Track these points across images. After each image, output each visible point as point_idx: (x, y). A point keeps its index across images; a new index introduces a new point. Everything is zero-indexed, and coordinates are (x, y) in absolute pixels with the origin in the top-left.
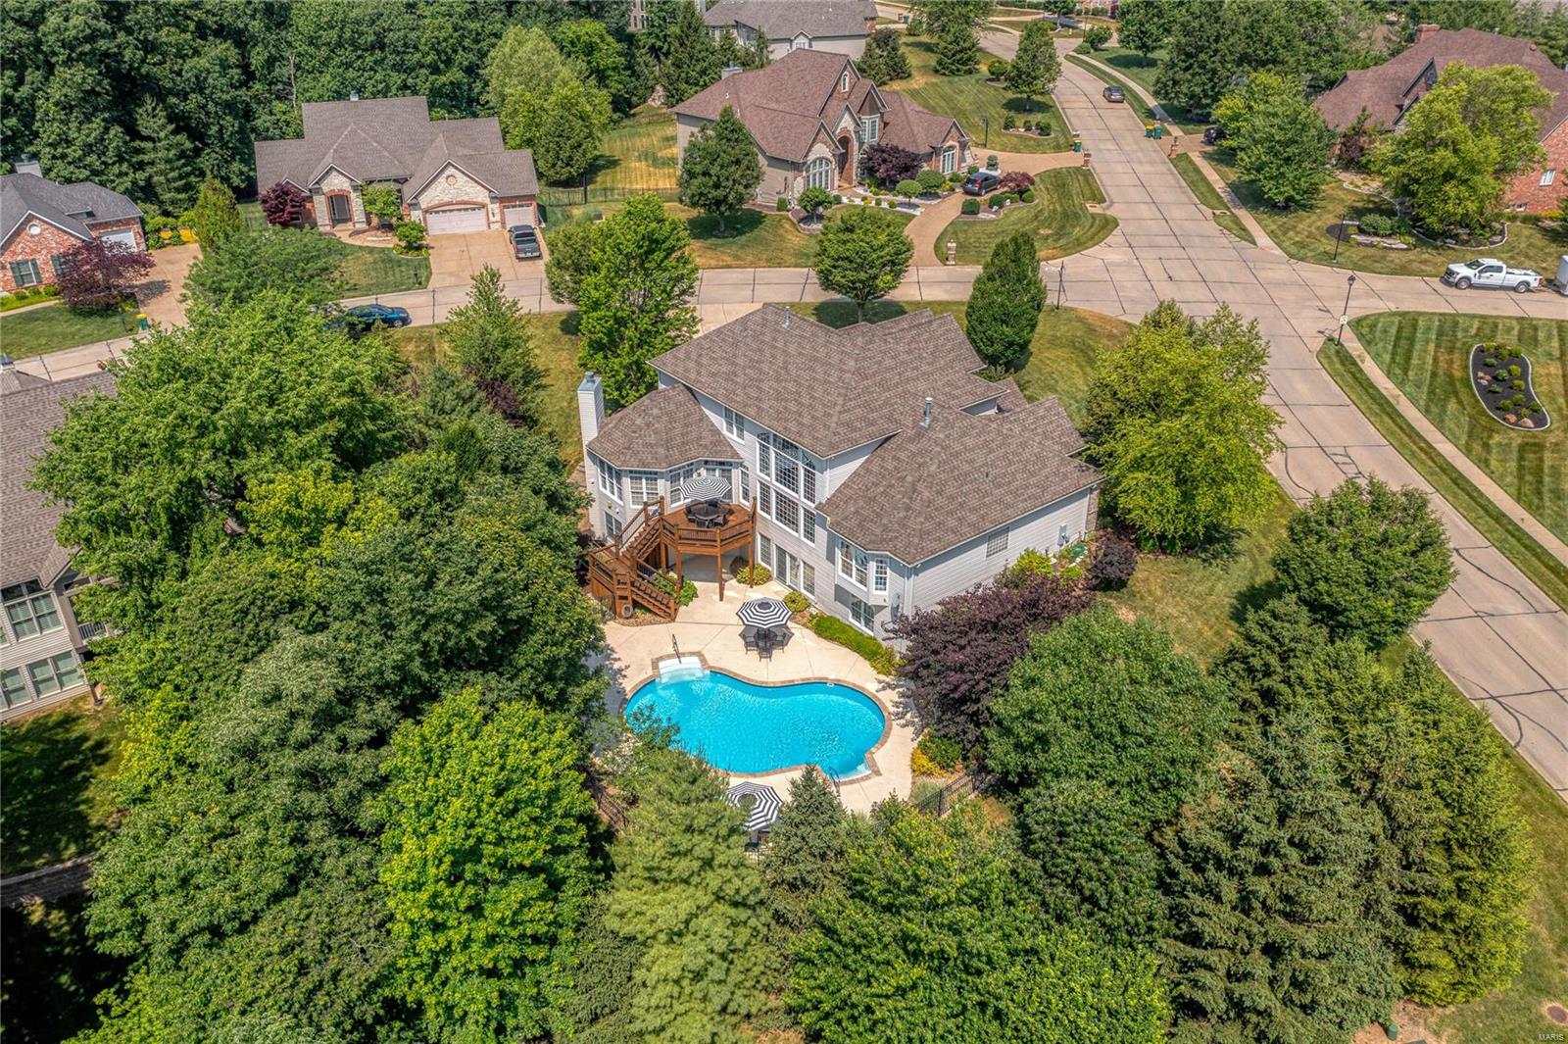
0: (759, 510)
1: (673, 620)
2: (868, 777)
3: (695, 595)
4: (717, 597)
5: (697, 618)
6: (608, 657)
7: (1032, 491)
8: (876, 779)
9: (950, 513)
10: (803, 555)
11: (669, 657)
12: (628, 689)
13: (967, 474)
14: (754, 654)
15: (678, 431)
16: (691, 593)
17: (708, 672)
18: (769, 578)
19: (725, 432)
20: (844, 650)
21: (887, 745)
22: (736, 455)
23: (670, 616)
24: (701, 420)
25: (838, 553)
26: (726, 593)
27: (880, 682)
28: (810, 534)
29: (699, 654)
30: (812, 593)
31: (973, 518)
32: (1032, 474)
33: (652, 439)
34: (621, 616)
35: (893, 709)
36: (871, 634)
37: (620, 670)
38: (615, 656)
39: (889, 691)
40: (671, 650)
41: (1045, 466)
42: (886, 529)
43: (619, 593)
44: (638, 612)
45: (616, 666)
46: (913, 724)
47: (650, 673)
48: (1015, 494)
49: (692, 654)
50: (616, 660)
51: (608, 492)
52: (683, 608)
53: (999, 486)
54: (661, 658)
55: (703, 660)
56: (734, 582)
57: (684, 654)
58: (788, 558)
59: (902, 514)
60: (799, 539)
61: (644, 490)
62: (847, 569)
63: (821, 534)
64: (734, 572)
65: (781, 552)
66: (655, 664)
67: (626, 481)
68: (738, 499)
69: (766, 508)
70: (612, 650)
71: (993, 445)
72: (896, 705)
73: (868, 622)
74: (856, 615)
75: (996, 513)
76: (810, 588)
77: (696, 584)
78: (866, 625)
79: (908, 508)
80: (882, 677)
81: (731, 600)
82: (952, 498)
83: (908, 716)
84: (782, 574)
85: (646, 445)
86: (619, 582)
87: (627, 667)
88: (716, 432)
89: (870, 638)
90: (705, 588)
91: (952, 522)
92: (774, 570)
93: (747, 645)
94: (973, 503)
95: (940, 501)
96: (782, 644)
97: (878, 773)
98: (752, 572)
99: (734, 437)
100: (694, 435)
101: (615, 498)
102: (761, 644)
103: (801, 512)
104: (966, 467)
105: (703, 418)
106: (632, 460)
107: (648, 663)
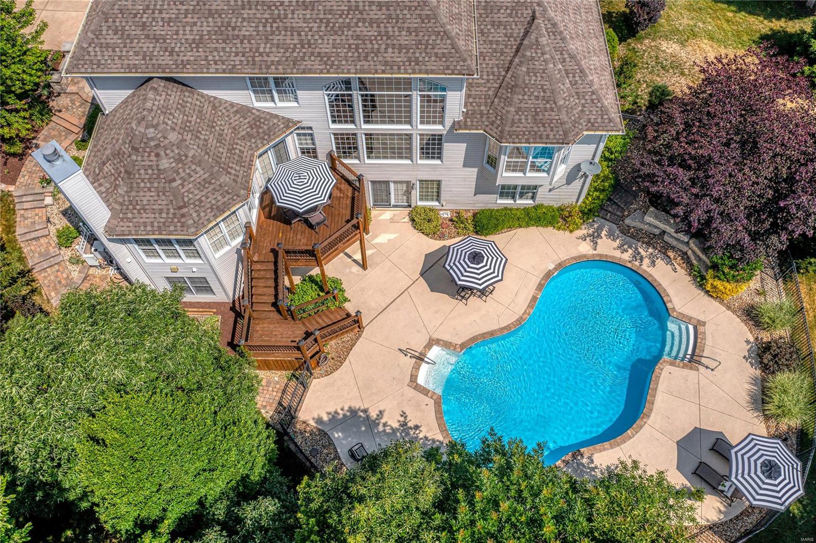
1: (361, 328)
10: (420, 175)
11: (417, 368)
15: (212, 140)
17: (458, 351)
19: (257, 104)
24: (216, 108)
27: (584, 239)
28: (432, 153)
29: (432, 341)
30: (436, 200)
33: (202, 173)
37: (404, 425)
43: (310, 355)
55: (447, 345)
57: (423, 354)
60: (412, 164)
63: (455, 148)
66: (419, 388)
72: (621, 249)
73: (526, 194)
74: (507, 195)
78: (521, 197)
83: (642, 251)
88: (244, 110)
99: (275, 103)
100: (227, 131)
103: (417, 139)
105: (215, 104)
106: (202, 214)
107: (412, 393)
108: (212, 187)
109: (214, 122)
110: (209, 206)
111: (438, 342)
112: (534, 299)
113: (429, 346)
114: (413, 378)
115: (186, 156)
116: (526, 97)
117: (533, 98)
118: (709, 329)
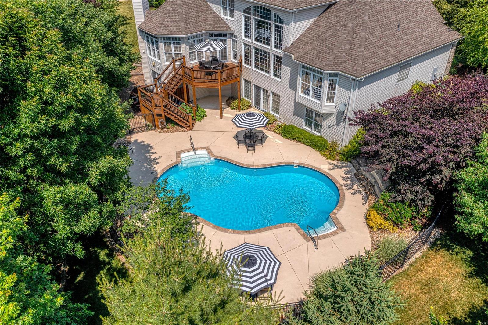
0: (243, 64)
1: (191, 129)
2: (335, 233)
3: (204, 116)
4: (218, 117)
5: (207, 128)
6: (148, 152)
7: (425, 39)
8: (342, 234)
9: (380, 47)
10: (272, 88)
11: (188, 150)
12: (158, 171)
13: (386, 25)
14: (243, 148)
15: (193, 14)
16: (202, 114)
17: (213, 160)
18: (250, 106)
19: (222, 16)
20: (302, 146)
21: (344, 207)
22: (229, 28)
23: (190, 127)
24: (207, 10)
25: (300, 79)
26: (224, 114)
27: (330, 164)
28: (278, 72)
29: (207, 149)
30: (278, 113)
31: (393, 52)
32: (424, 30)
33: (177, 18)
34: (158, 127)
35: (343, 182)
36: (319, 134)
37: (155, 159)
38: (153, 151)
39: (337, 170)
40: (189, 146)
41: (430, 27)
42: (337, 57)
43: (156, 112)
44: (170, 126)
45: (153, 157)
46: (360, 192)
47: (174, 160)
48: (416, 39)
49: (203, 149)
50: (153, 153)
51: (152, 57)
52: (197, 123)
53: (406, 34)
54: (183, 151)
55: (210, 152)
56: (229, 109)
57: (198, 149)
58: (262, 92)
59: (348, 47)
60: (270, 77)
61: (173, 52)
62: (306, 91)
63: (286, 70)
64: (228, 103)
65: (258, 88)
66: (178, 155)
67: (161, 45)
68: (231, 60)
69: (248, 61)
70: (151, 147)
71: (400, 10)
72: (345, 179)
73: (318, 126)
74: (309, 123)
75: (406, 50)
76: (276, 110)
77: (206, 110)
78: (316, 129)
79: (351, 44)
80: (331, 162)
81: (227, 118)
82: (379, 38)
83: (355, 187)
84: (258, 103)
85: (173, 22)
86: (156, 106)
87: (159, 157)
88: (217, 16)
89: (319, 137)
90: (211, 113)
91: (381, 53)
92: (253, 102)
93: (239, 143)
94: (392, 42)
95: (373, 39)
96: (262, 142)
97: (342, 229)
98: (239, 102)
99: (228, 17)
100: (203, 17)
101: (156, 59)
102: (248, 141)
103: (272, 58)
104: (386, 21)
105: (208, 9)
106: (164, 30)
107: (174, 154)
108: (176, 24)
109: (201, 12)
110: (169, 29)
115: (177, 10)
116: (321, 45)
117: (324, 46)
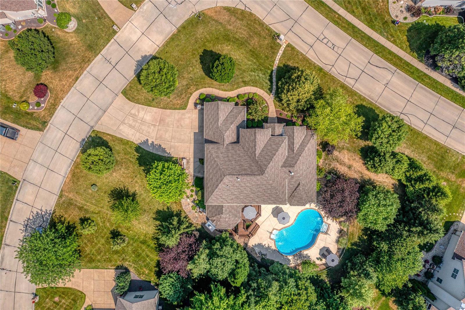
1: (259, 226)
55: (277, 230)
57: (272, 232)
107: (269, 240)
111: (275, 229)
112: (295, 219)
113: (273, 230)
114: (270, 237)
117: (298, 198)
118: (331, 226)
